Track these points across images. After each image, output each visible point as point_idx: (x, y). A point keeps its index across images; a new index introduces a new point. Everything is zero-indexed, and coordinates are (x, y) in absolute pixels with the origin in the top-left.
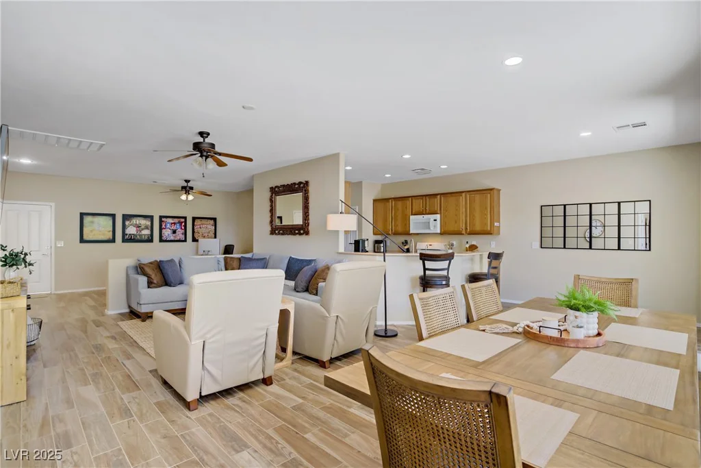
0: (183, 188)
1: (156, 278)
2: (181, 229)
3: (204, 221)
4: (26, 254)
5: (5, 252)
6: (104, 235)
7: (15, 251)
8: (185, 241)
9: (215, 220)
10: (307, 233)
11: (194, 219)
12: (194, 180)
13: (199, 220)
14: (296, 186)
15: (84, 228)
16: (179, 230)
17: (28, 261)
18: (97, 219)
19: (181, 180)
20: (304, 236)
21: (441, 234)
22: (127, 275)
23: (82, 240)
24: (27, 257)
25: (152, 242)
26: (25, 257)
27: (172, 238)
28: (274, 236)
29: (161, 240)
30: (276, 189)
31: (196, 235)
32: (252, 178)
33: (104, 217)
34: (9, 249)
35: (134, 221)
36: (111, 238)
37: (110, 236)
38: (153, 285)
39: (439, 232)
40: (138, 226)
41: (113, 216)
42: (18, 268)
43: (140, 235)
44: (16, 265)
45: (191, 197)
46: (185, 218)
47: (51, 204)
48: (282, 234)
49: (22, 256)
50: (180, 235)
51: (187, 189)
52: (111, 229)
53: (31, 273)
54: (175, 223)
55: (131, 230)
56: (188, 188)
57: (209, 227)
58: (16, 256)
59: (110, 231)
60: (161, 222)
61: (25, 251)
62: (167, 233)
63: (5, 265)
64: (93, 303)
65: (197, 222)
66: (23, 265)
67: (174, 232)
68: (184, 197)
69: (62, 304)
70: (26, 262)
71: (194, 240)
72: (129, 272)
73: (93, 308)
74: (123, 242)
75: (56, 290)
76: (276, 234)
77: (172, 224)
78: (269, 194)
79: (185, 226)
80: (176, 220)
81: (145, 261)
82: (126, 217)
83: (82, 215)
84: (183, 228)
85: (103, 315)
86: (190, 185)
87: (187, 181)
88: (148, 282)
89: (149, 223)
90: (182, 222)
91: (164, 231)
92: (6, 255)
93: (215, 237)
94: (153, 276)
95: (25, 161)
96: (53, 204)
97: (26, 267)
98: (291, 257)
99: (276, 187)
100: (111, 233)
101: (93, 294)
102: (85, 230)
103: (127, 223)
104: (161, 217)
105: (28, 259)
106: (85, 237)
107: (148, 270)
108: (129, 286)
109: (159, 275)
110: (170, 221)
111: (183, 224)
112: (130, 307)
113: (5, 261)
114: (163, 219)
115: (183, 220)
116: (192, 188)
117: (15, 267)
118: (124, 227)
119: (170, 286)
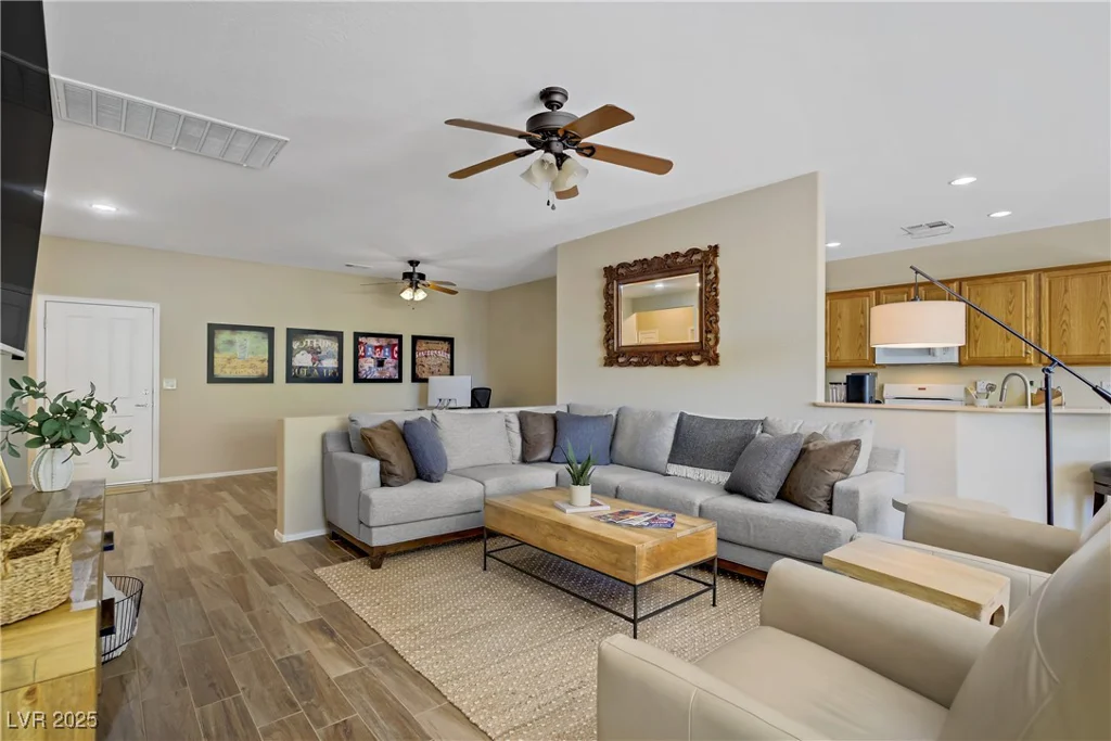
0: (407, 275)
1: (400, 463)
2: (393, 357)
3: (432, 344)
4: (101, 408)
5: (40, 402)
6: (253, 366)
7: (71, 398)
8: (400, 380)
9: (450, 341)
10: (714, 360)
11: (415, 339)
12: (427, 262)
13: (423, 341)
14: (680, 260)
15: (216, 355)
16: (389, 359)
17: (106, 427)
18: (239, 337)
19: (401, 260)
20: (703, 368)
21: (960, 364)
22: (325, 453)
23: (212, 378)
24: (105, 416)
25: (341, 382)
26: (98, 416)
27: (376, 375)
28: (615, 370)
29: (357, 379)
30: (621, 271)
31: (418, 370)
32: (554, 252)
33: (254, 334)
34: (52, 391)
35: (309, 341)
36: (266, 374)
37: (263, 369)
38: (395, 479)
39: (957, 361)
40: (315, 352)
41: (269, 332)
42: (76, 452)
43: (317, 368)
44: (73, 439)
45: (421, 295)
46: (400, 337)
47: (151, 305)
48: (638, 364)
49: (91, 414)
50: (390, 369)
51: (414, 279)
52: (266, 357)
53: (114, 466)
54: (381, 347)
55: (303, 360)
56: (416, 276)
57: (441, 354)
58: (72, 413)
59: (263, 361)
60: (357, 344)
61: (99, 397)
62: (368, 365)
63: (42, 442)
64: (240, 510)
65: (422, 345)
66: (93, 441)
67: (380, 363)
68: (407, 295)
69: (177, 511)
70: (102, 431)
71: (415, 379)
72: (331, 446)
73: (243, 522)
74: (288, 381)
75: (161, 476)
76: (621, 365)
77: (376, 347)
78: (599, 283)
79: (400, 353)
80: (383, 342)
81: (367, 421)
82: (292, 334)
83: (213, 329)
84: (396, 356)
85: (273, 544)
86: (419, 269)
87: (414, 263)
88: (382, 472)
89: (335, 346)
90: (395, 345)
91: (361, 361)
92: (41, 410)
93: (452, 374)
94: (393, 459)
95: (104, 207)
96: (157, 308)
97: (100, 445)
98: (682, 414)
99: (622, 265)
100: (266, 364)
101: (236, 487)
102: (218, 358)
103: (296, 345)
104: (357, 335)
105: (107, 421)
106: (218, 372)
107: (382, 445)
108: (330, 476)
109: (405, 455)
110: (373, 342)
111: (396, 348)
112: (329, 524)
113: (38, 430)
114: (360, 340)
115: (395, 341)
116: (422, 277)
117: (69, 446)
118: (290, 354)
119: (429, 479)
